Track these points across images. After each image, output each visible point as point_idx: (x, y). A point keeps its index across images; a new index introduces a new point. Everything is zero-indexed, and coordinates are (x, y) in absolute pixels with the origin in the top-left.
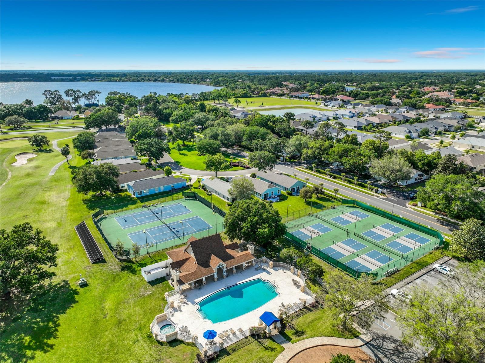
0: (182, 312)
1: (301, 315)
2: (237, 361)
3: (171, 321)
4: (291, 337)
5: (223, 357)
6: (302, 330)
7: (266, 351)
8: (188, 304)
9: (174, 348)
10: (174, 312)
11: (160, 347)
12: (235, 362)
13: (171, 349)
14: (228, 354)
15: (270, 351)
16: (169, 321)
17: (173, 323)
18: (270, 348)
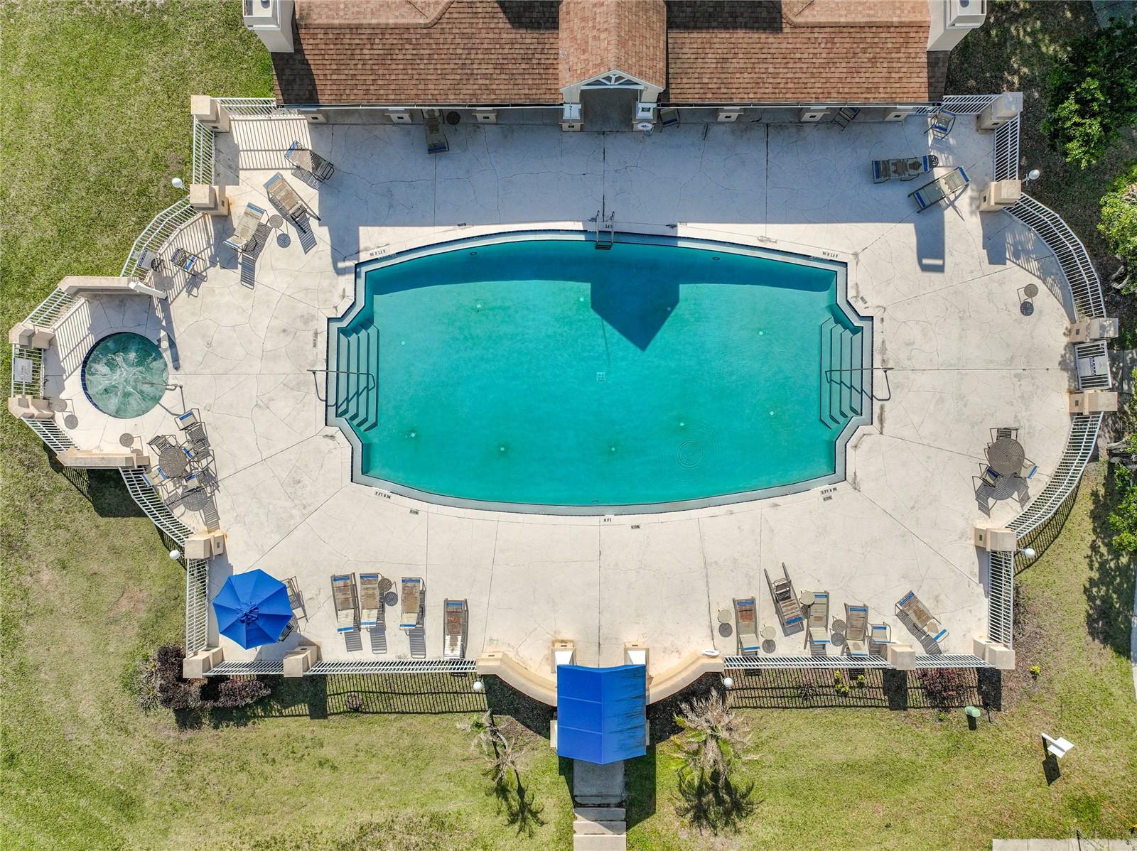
0: (246, 290)
1: (817, 701)
2: (334, 768)
3: (169, 322)
4: (662, 796)
5: (286, 712)
6: (743, 789)
7: (493, 799)
8: (309, 243)
9: (102, 521)
10: (213, 264)
11: (44, 478)
12: (321, 764)
13: (86, 519)
14: (319, 711)
15: (504, 818)
16: (159, 313)
17: (172, 344)
18: (521, 791)
